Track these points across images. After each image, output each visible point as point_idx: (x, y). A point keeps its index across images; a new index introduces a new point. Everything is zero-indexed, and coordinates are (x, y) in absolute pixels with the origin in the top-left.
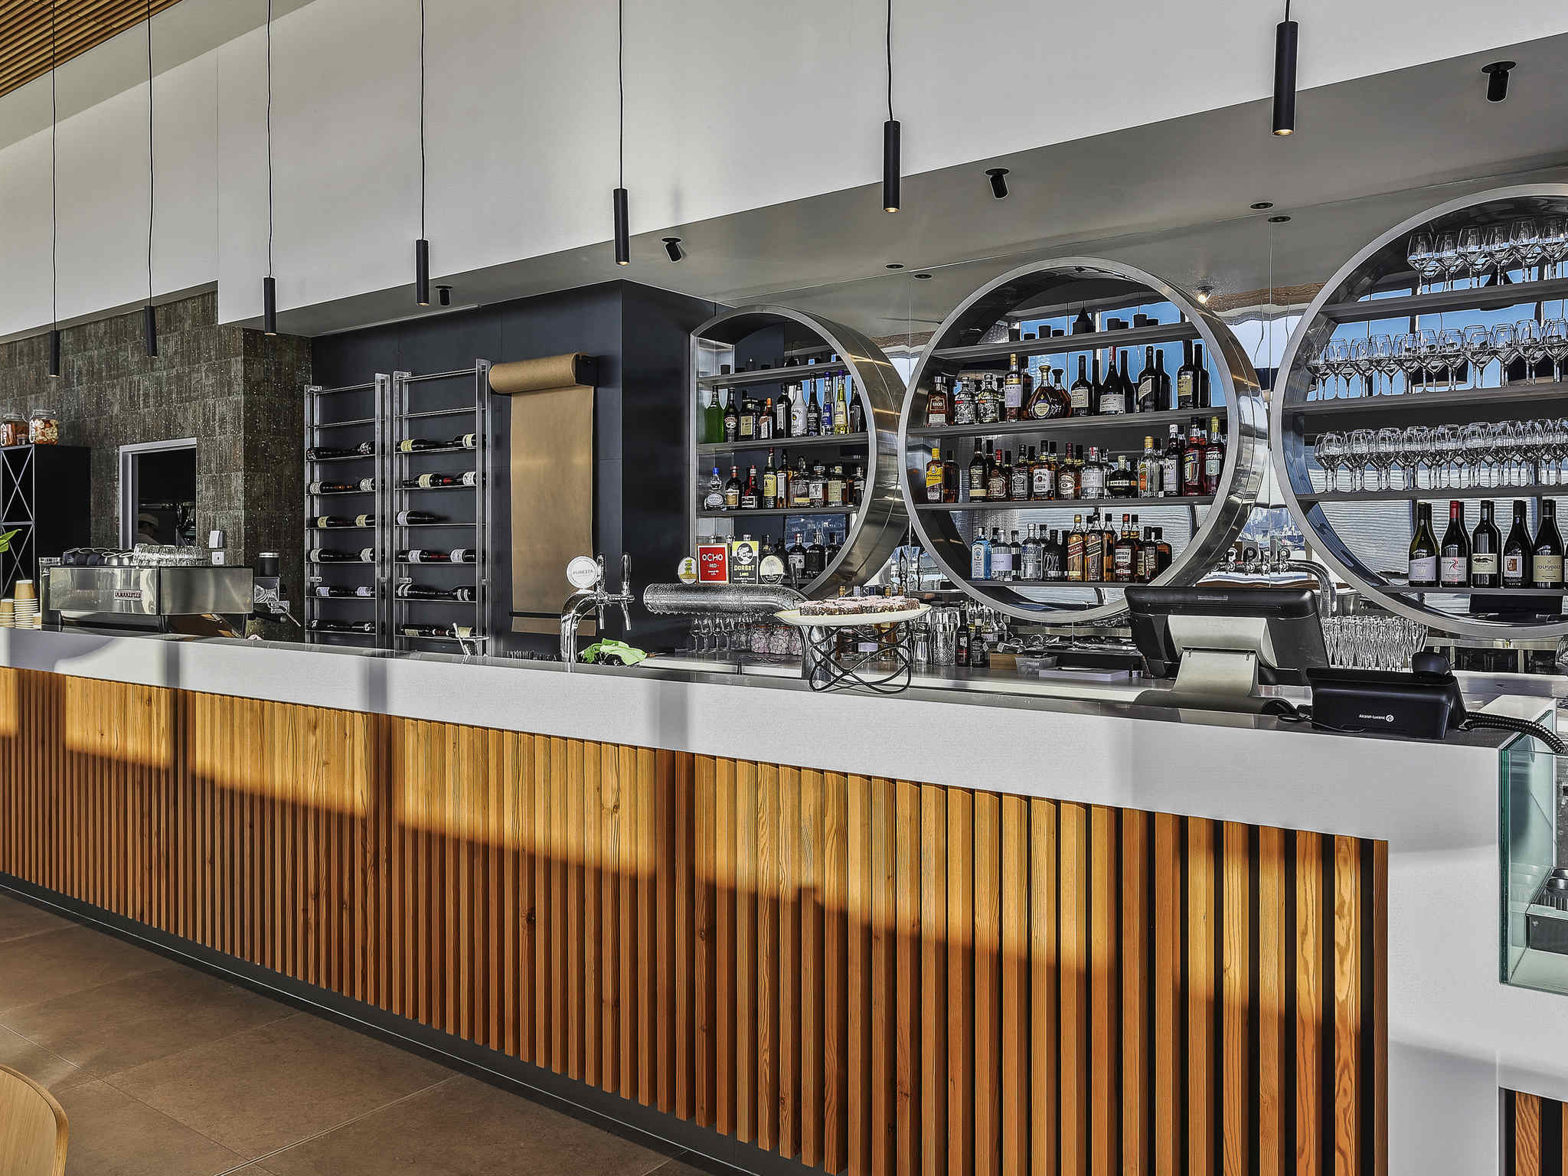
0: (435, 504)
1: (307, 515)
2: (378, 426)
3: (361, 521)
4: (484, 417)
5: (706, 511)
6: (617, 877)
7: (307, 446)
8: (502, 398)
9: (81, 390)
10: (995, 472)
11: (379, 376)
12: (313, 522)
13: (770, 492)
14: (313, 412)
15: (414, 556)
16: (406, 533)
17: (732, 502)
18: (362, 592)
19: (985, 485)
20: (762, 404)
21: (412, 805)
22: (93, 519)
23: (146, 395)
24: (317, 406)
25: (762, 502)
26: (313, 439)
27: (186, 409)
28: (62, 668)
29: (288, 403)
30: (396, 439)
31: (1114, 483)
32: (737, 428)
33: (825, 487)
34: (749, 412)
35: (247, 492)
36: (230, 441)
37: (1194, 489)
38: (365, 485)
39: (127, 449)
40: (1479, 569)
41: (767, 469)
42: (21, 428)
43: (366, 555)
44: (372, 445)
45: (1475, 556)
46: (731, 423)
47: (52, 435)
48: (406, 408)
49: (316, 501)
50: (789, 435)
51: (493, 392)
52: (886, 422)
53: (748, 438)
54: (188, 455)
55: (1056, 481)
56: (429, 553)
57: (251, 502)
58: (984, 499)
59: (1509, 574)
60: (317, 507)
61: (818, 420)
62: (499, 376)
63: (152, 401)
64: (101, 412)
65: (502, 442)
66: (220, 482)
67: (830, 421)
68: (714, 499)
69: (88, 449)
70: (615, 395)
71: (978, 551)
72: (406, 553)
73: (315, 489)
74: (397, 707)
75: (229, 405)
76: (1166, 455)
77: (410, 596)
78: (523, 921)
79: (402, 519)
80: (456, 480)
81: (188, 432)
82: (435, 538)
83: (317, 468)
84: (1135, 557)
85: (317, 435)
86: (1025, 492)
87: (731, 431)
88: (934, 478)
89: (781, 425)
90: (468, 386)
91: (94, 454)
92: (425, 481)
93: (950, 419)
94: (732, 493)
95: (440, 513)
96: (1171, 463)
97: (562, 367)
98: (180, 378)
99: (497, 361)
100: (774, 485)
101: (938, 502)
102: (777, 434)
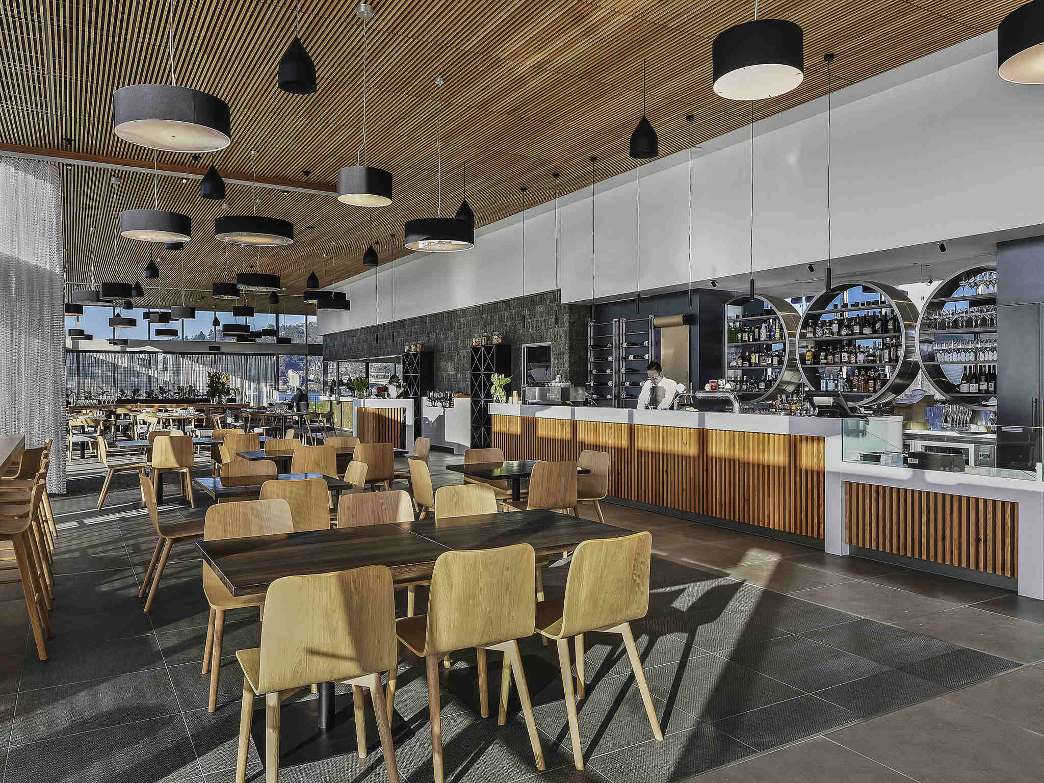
0: (634, 366)
1: (589, 369)
2: (614, 338)
3: (608, 371)
4: (652, 335)
5: (730, 368)
6: (686, 457)
7: (589, 344)
8: (658, 329)
9: (508, 324)
10: (829, 354)
11: (615, 320)
12: (591, 372)
13: (753, 361)
14: (590, 332)
15: (627, 384)
16: (624, 376)
17: (740, 364)
18: (609, 397)
19: (826, 358)
20: (751, 328)
21: (639, 445)
22: (512, 371)
23: (533, 327)
24: (592, 330)
25: (750, 364)
26: (590, 342)
27: (547, 332)
28: (538, 415)
29: (582, 329)
30: (621, 342)
31: (867, 358)
32: (742, 337)
33: (772, 359)
34: (746, 332)
35: (570, 361)
36: (564, 343)
37: (894, 360)
38: (610, 359)
39: (526, 345)
40: (982, 388)
41: (752, 353)
42: (489, 338)
43: (610, 383)
44: (612, 344)
45: (981, 383)
46: (739, 336)
47: (500, 341)
48: (624, 331)
49: (592, 364)
50: (760, 341)
51: (655, 327)
52: (792, 335)
53: (745, 341)
54: (548, 348)
55: (849, 358)
56: (633, 383)
57: (571, 365)
58: (826, 364)
59: (990, 389)
60: (592, 366)
61: (770, 335)
62: (657, 321)
63: (535, 329)
64: (516, 332)
65: (658, 343)
66: (559, 358)
67: (774, 335)
68: (733, 363)
69: (510, 346)
70: (696, 328)
71: (823, 382)
72: (625, 383)
73: (592, 360)
74: (636, 422)
75: (563, 331)
76: (886, 349)
77: (626, 398)
78: (665, 473)
79: (623, 371)
80: (642, 357)
81: (548, 340)
82: (635, 377)
83: (592, 352)
84: (875, 384)
85: (592, 340)
86: (839, 361)
87: (740, 338)
88: (809, 356)
89: (757, 337)
90: (646, 323)
91: (513, 347)
92: (631, 357)
93: (814, 335)
94: (740, 361)
95: (637, 369)
96: (887, 351)
97: (679, 319)
98: (545, 321)
99: (656, 316)
100: (754, 358)
101: (810, 364)
102: (755, 340)
